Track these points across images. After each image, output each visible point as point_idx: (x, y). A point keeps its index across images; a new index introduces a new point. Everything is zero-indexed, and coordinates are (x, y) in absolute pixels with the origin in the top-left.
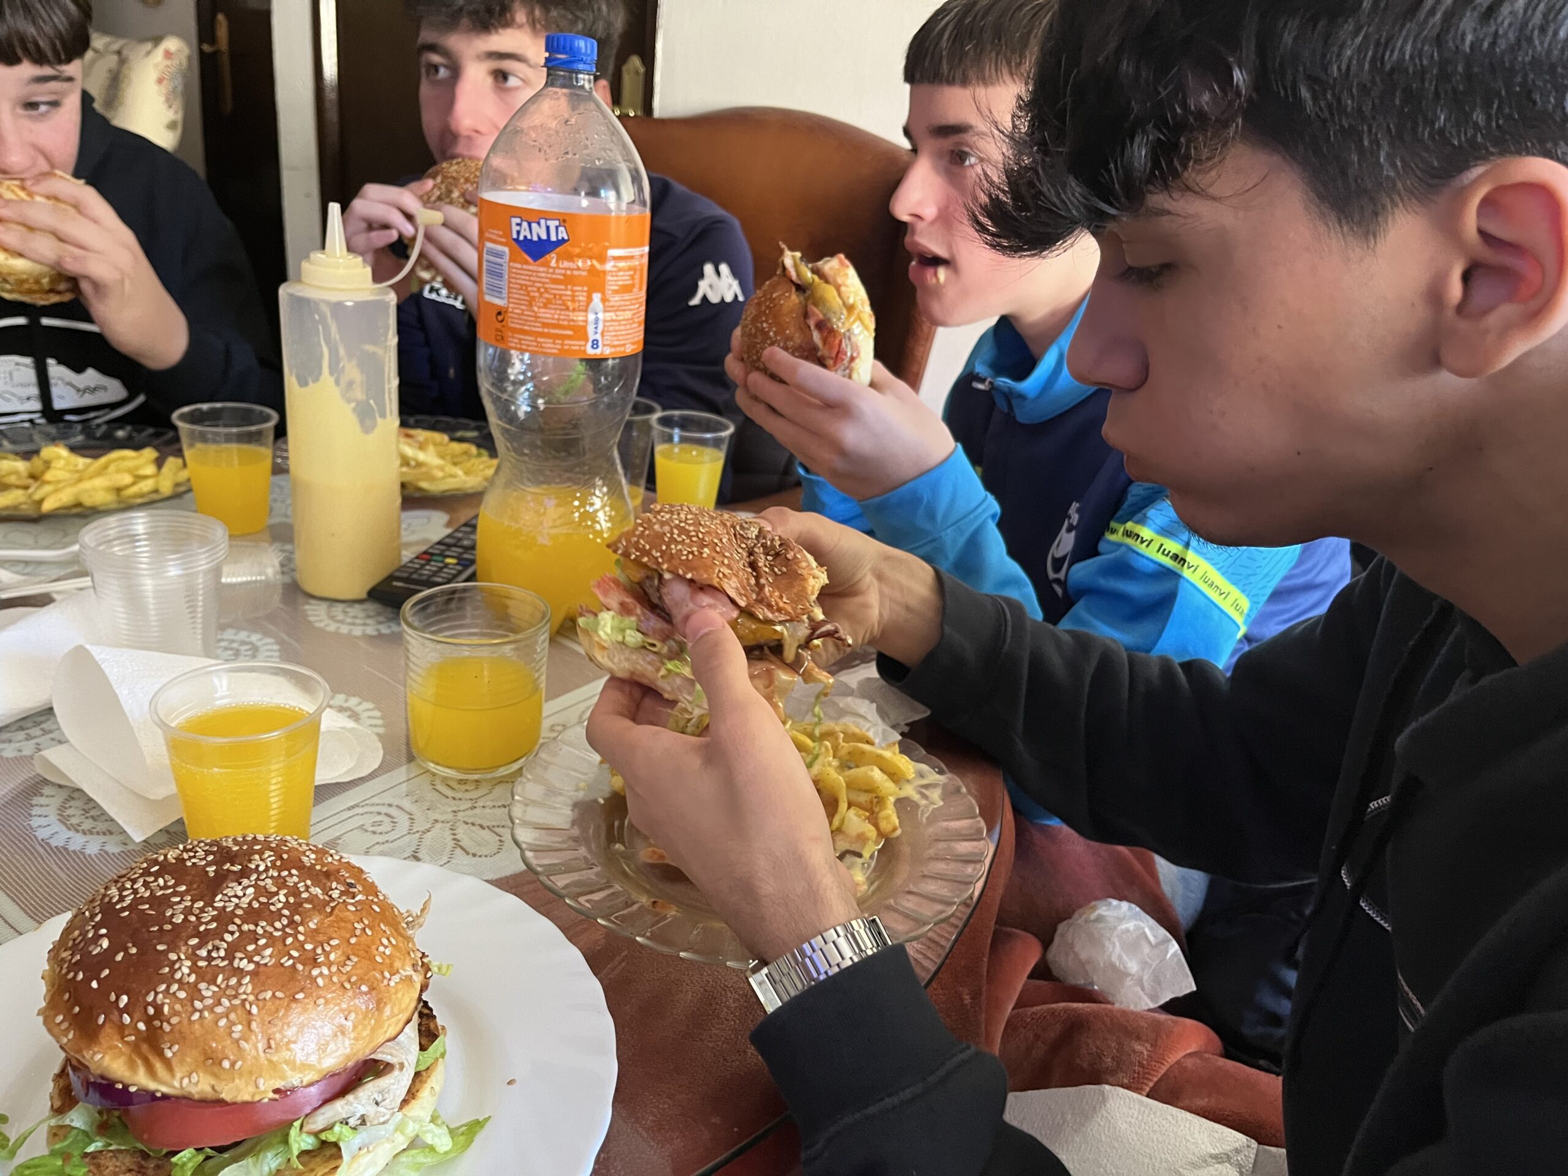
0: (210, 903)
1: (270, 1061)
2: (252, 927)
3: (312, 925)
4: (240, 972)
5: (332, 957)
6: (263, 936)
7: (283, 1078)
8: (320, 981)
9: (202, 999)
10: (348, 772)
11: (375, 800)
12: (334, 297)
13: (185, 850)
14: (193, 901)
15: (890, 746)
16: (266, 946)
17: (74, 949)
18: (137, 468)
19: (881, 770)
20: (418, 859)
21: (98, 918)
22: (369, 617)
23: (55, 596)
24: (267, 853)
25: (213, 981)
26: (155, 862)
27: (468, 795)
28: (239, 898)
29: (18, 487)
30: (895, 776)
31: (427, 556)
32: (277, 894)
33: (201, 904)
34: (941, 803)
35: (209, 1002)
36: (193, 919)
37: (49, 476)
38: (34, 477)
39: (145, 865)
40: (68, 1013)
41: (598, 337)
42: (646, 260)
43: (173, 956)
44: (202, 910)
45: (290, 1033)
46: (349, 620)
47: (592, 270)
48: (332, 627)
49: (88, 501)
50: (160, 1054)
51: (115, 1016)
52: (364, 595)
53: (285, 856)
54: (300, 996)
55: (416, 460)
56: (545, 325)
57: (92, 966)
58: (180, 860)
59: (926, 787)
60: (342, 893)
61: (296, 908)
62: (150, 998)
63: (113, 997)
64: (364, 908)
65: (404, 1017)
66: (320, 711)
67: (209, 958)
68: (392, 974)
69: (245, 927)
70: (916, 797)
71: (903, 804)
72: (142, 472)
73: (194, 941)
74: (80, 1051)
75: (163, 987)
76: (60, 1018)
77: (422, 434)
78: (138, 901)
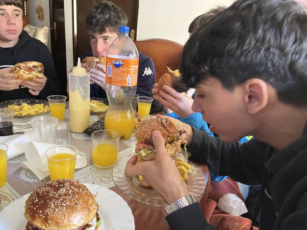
0: (57, 192)
1: (69, 224)
2: (65, 197)
3: (77, 197)
4: (63, 206)
5: (81, 203)
6: (67, 199)
7: (71, 227)
8: (78, 208)
9: (56, 211)
10: (80, 167)
11: (85, 172)
12: (79, 75)
13: (52, 182)
14: (54, 192)
15: (186, 162)
16: (68, 201)
17: (31, 201)
18: (40, 108)
19: (184, 167)
20: (94, 184)
21: (36, 195)
22: (83, 136)
23: (25, 132)
24: (68, 183)
25: (58, 208)
26: (46, 184)
27: (103, 171)
28: (63, 191)
29: (17, 111)
30: (187, 168)
31: (95, 124)
32: (70, 191)
33: (55, 193)
34: (196, 174)
35: (57, 212)
36: (54, 195)
37: (23, 109)
38: (20, 109)
39: (44, 185)
40: (30, 215)
41: (129, 83)
42: (138, 68)
43: (50, 203)
44: (56, 194)
45: (73, 218)
46: (80, 137)
47: (128, 70)
48: (77, 138)
49: (31, 114)
50: (47, 222)
51: (39, 215)
52: (83, 132)
53: (71, 183)
54: (74, 211)
55: (92, 106)
56: (119, 80)
57: (34, 205)
58: (51, 184)
59: (193, 170)
60: (82, 191)
61: (73, 193)
62: (46, 211)
63: (38, 211)
64: (86, 193)
65: (94, 215)
66: (76, 155)
67: (57, 203)
68: (92, 206)
69: (64, 197)
70: (191, 172)
71: (188, 173)
72: (41, 108)
73: (54, 200)
74: (32, 222)
75: (48, 209)
76: (28, 215)
77: (93, 101)
78: (43, 192)
